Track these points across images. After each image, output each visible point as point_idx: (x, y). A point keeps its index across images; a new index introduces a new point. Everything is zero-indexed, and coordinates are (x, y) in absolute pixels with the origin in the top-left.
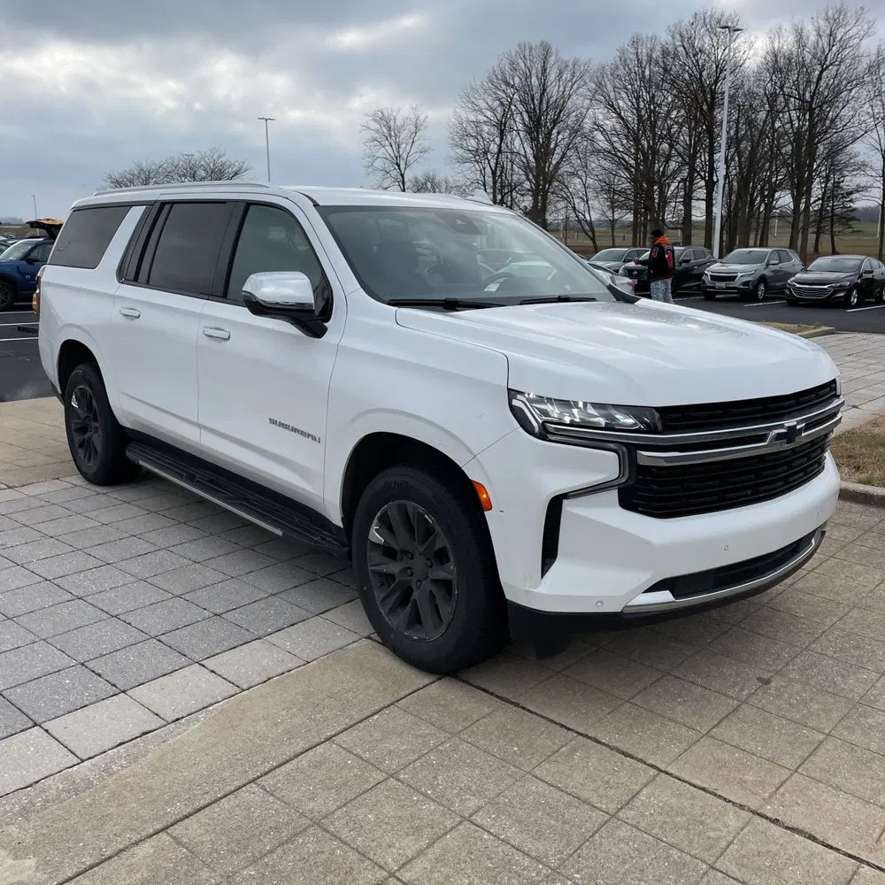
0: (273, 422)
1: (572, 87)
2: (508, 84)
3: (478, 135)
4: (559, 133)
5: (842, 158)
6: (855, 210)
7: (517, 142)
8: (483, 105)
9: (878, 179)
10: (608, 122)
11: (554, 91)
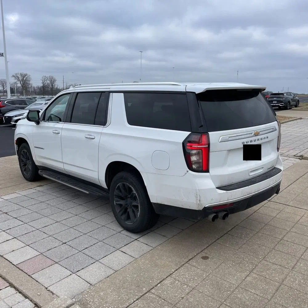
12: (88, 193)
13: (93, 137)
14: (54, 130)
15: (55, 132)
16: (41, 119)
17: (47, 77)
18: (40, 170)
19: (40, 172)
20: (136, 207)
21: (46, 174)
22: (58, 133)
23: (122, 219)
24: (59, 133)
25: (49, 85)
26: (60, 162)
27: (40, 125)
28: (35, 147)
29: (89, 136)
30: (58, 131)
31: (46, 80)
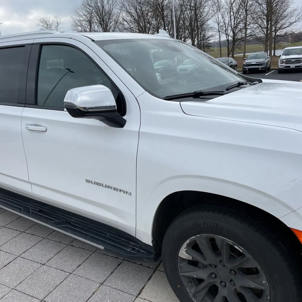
0: (88, 181)
1: (113, 6)
2: (90, 6)
3: (81, 26)
4: (110, 23)
5: (205, 26)
6: (210, 43)
7: (96, 27)
8: (82, 14)
9: (217, 32)
10: (128, 18)
11: (107, 8)
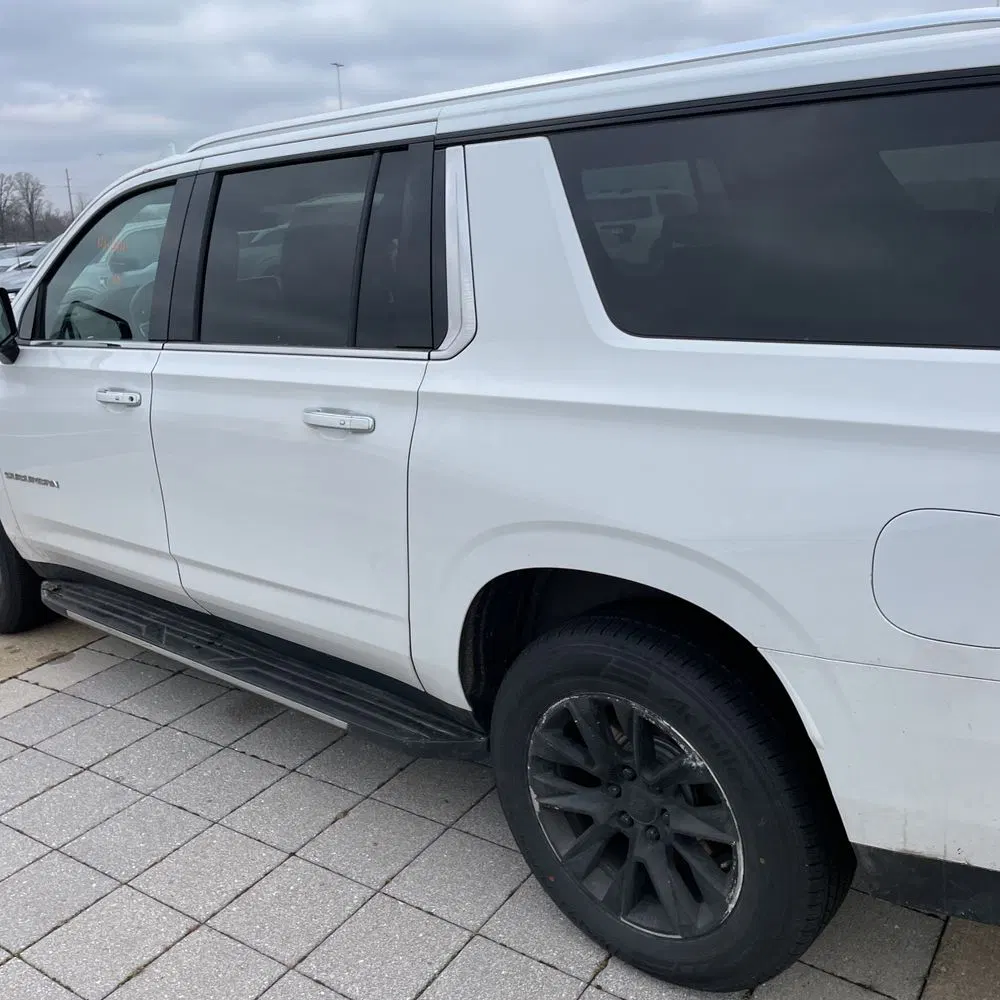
12: (343, 725)
13: (366, 423)
14: (106, 385)
15: (111, 396)
16: (26, 331)
17: (10, 178)
18: (44, 583)
19: (50, 593)
20: (722, 853)
21: (82, 609)
22: (133, 404)
23: (592, 898)
24: (138, 404)
25: (21, 205)
26: (158, 554)
27: (21, 363)
28: (10, 476)
29: (335, 420)
30: (128, 395)
31: (8, 189)
